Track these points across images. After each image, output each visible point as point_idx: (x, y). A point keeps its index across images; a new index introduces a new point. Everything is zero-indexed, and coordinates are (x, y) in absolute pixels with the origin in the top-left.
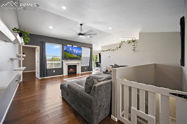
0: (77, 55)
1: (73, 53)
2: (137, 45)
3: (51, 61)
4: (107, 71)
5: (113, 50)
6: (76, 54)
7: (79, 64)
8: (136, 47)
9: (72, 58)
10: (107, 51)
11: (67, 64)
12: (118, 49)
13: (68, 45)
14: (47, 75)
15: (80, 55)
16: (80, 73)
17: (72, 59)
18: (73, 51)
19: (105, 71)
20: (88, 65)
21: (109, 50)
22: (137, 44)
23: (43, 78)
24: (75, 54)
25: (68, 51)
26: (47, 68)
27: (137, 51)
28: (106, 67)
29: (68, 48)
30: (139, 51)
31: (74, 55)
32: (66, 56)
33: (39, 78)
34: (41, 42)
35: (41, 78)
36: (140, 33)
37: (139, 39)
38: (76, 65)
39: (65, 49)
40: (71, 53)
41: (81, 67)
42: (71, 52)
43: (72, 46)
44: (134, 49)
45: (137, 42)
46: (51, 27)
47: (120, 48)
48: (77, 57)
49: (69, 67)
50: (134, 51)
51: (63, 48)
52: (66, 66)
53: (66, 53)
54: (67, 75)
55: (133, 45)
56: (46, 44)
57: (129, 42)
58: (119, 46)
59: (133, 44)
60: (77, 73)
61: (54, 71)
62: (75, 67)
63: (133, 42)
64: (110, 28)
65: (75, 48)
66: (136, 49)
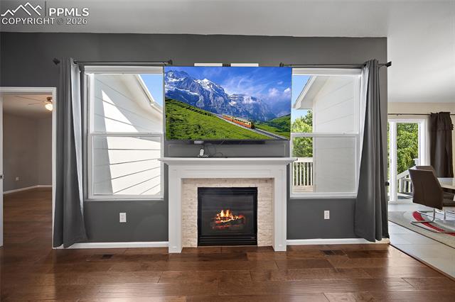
0: (256, 116)
1: (225, 107)
6: (246, 114)
7: (269, 180)
15: (278, 119)
18: (220, 92)
20: (353, 193)
24: (237, 113)
25: (185, 94)
29: (189, 80)
31: (228, 119)
34: (56, 62)
38: (253, 191)
39: (173, 88)
40: (208, 109)
42: (207, 101)
48: (256, 134)
53: (182, 112)
61: (123, 217)
62: (245, 197)
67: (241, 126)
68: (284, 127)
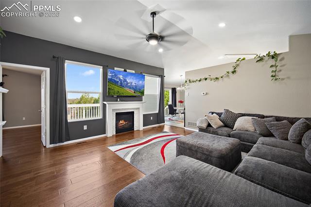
0: (135, 89)
1: (127, 86)
2: (281, 66)
3: (79, 103)
4: (209, 125)
5: (217, 78)
6: (133, 88)
7: (138, 108)
8: (280, 71)
9: (124, 96)
10: (200, 81)
11: (113, 110)
12: (228, 76)
13: (116, 69)
14: (69, 136)
15: (141, 91)
16: (142, 128)
17: (124, 99)
18: (125, 80)
19: (204, 125)
20: (157, 112)
21: (206, 79)
22: (283, 62)
23: (58, 145)
24: (130, 88)
25: (114, 80)
26: (69, 121)
27: (283, 79)
28: (206, 117)
29: (116, 75)
30: (288, 78)
31: (127, 89)
32: (111, 91)
33: (49, 146)
34: (54, 57)
35: (52, 146)
36: (291, 37)
37: (287, 50)
38: (133, 113)
39: (110, 77)
40: (121, 86)
41: (144, 115)
42: (121, 83)
43: (125, 71)
44: (274, 74)
45: (282, 59)
46: (78, 19)
47: (235, 75)
48: (134, 94)
49: (119, 116)
50: (276, 79)
51: (105, 75)
52: (113, 113)
53: (113, 86)
54: (115, 133)
55: (272, 66)
56: (66, 64)
57: (261, 59)
58: (232, 69)
59: (272, 62)
60: (135, 130)
61: (85, 127)
62: (130, 115)
63: (273, 57)
64: (222, 25)
65: (132, 74)
66: (280, 75)
67: (131, 92)
68: (143, 93)
